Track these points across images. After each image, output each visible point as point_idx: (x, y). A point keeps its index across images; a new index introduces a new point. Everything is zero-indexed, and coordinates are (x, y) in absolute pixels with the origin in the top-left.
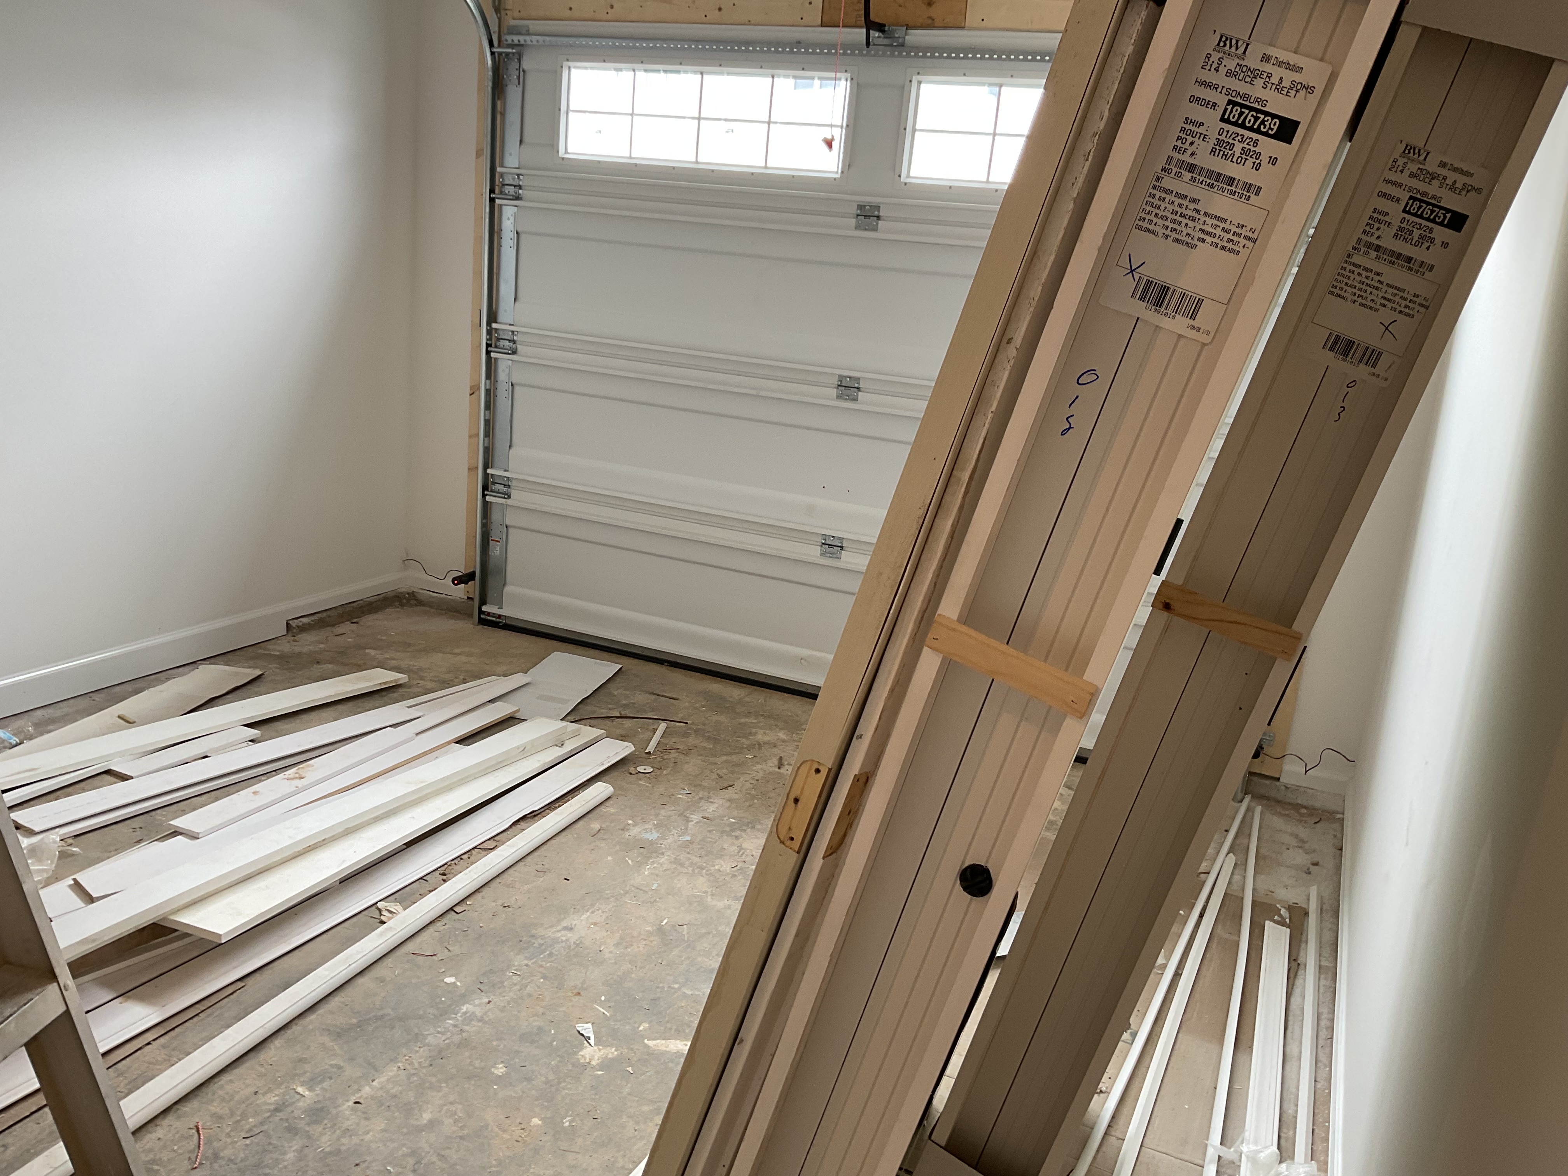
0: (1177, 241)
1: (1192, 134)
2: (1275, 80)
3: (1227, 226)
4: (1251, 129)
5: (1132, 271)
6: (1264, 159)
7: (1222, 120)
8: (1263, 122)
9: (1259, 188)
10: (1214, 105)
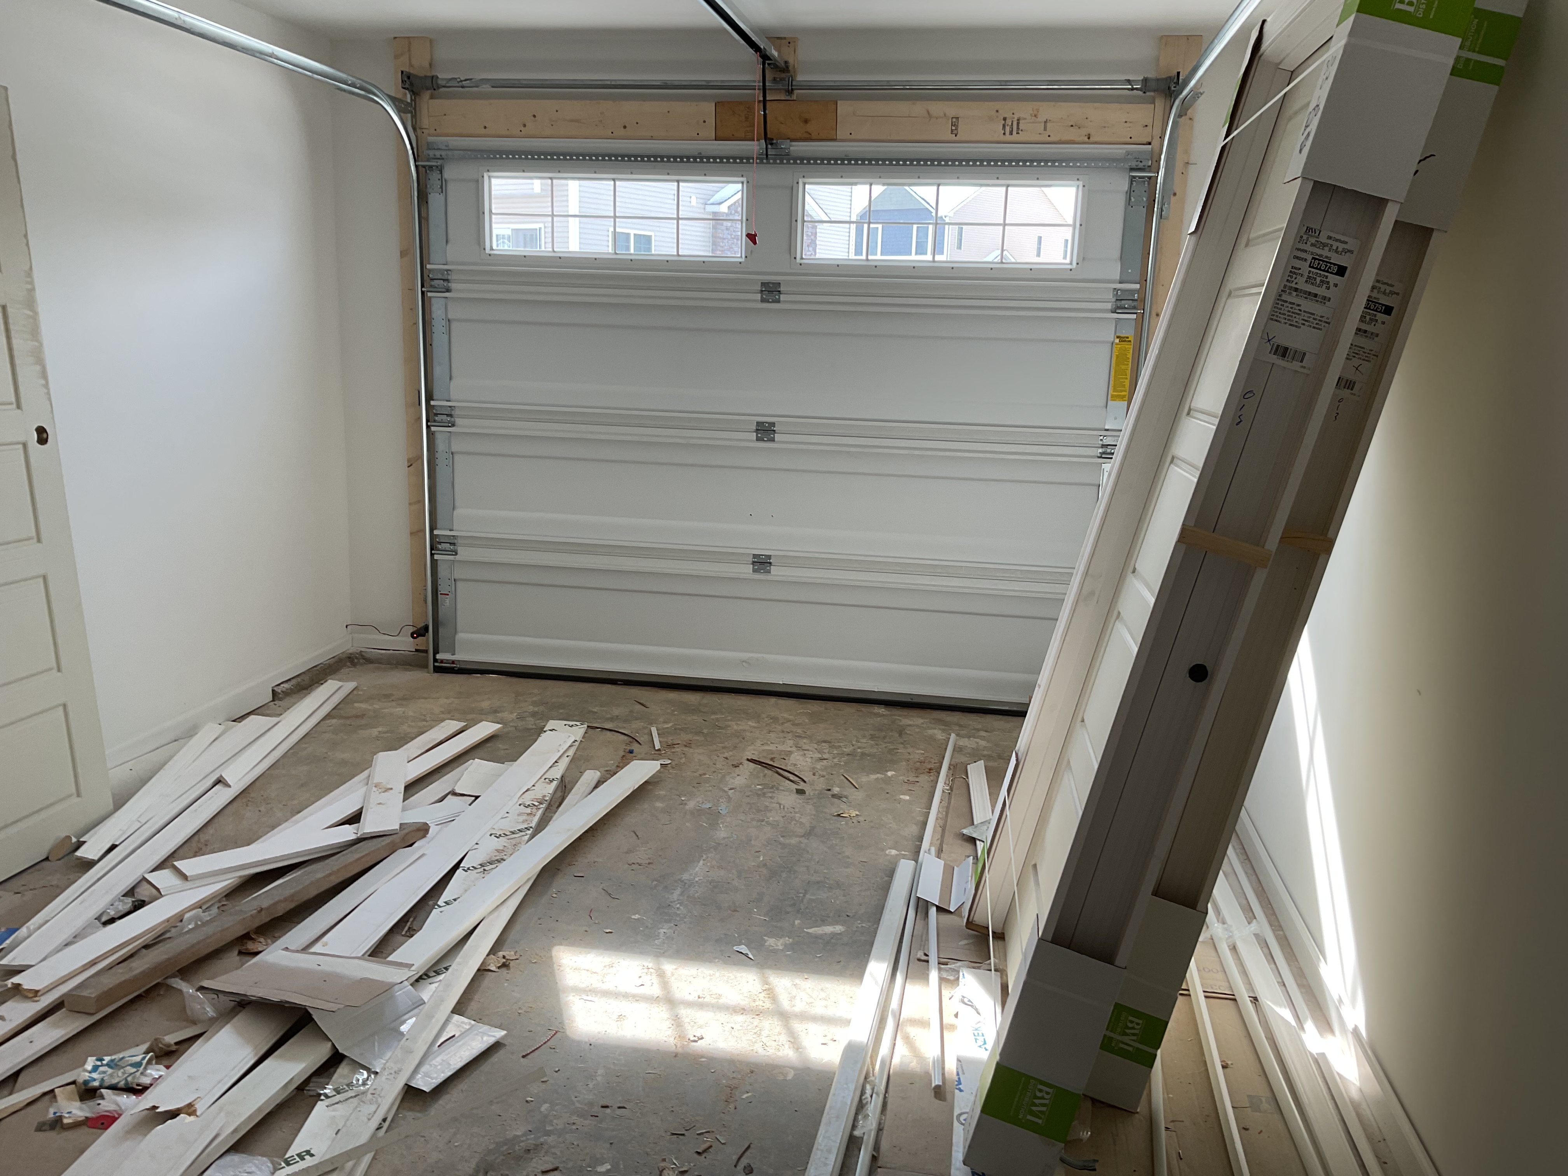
0: (1291, 325)
1: (1295, 273)
2: (1334, 248)
3: (1315, 317)
4: (1324, 271)
5: (1269, 341)
6: (1331, 284)
7: (1310, 267)
8: (1330, 267)
9: (1330, 299)
10: (1306, 260)
